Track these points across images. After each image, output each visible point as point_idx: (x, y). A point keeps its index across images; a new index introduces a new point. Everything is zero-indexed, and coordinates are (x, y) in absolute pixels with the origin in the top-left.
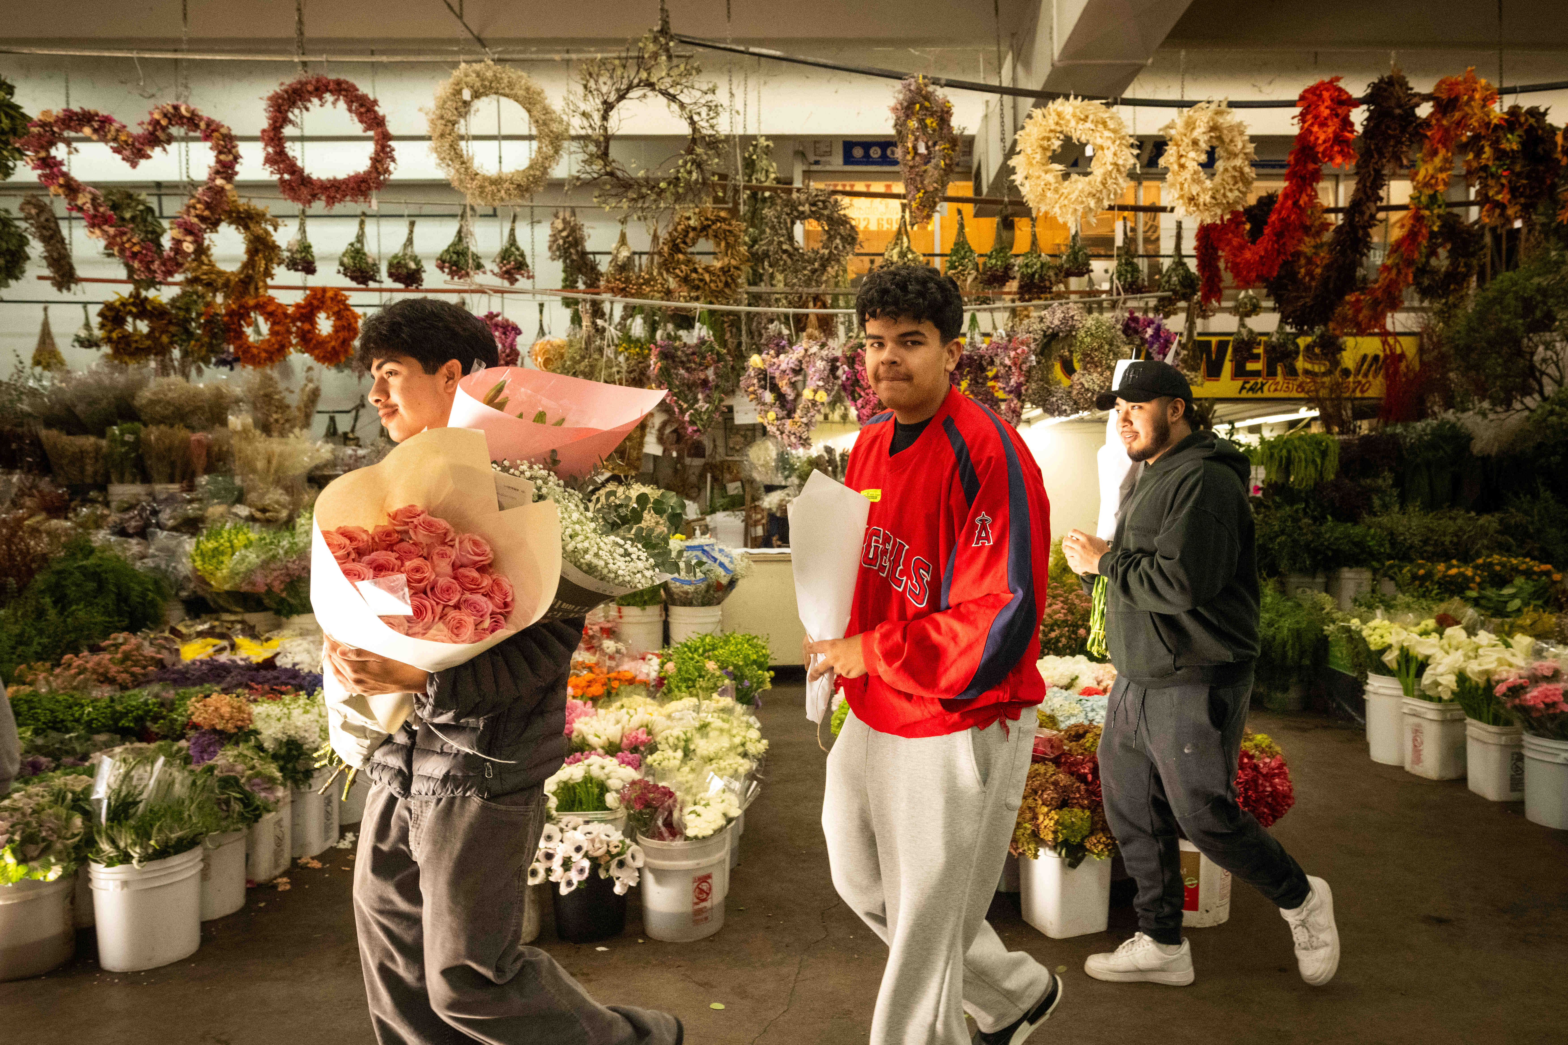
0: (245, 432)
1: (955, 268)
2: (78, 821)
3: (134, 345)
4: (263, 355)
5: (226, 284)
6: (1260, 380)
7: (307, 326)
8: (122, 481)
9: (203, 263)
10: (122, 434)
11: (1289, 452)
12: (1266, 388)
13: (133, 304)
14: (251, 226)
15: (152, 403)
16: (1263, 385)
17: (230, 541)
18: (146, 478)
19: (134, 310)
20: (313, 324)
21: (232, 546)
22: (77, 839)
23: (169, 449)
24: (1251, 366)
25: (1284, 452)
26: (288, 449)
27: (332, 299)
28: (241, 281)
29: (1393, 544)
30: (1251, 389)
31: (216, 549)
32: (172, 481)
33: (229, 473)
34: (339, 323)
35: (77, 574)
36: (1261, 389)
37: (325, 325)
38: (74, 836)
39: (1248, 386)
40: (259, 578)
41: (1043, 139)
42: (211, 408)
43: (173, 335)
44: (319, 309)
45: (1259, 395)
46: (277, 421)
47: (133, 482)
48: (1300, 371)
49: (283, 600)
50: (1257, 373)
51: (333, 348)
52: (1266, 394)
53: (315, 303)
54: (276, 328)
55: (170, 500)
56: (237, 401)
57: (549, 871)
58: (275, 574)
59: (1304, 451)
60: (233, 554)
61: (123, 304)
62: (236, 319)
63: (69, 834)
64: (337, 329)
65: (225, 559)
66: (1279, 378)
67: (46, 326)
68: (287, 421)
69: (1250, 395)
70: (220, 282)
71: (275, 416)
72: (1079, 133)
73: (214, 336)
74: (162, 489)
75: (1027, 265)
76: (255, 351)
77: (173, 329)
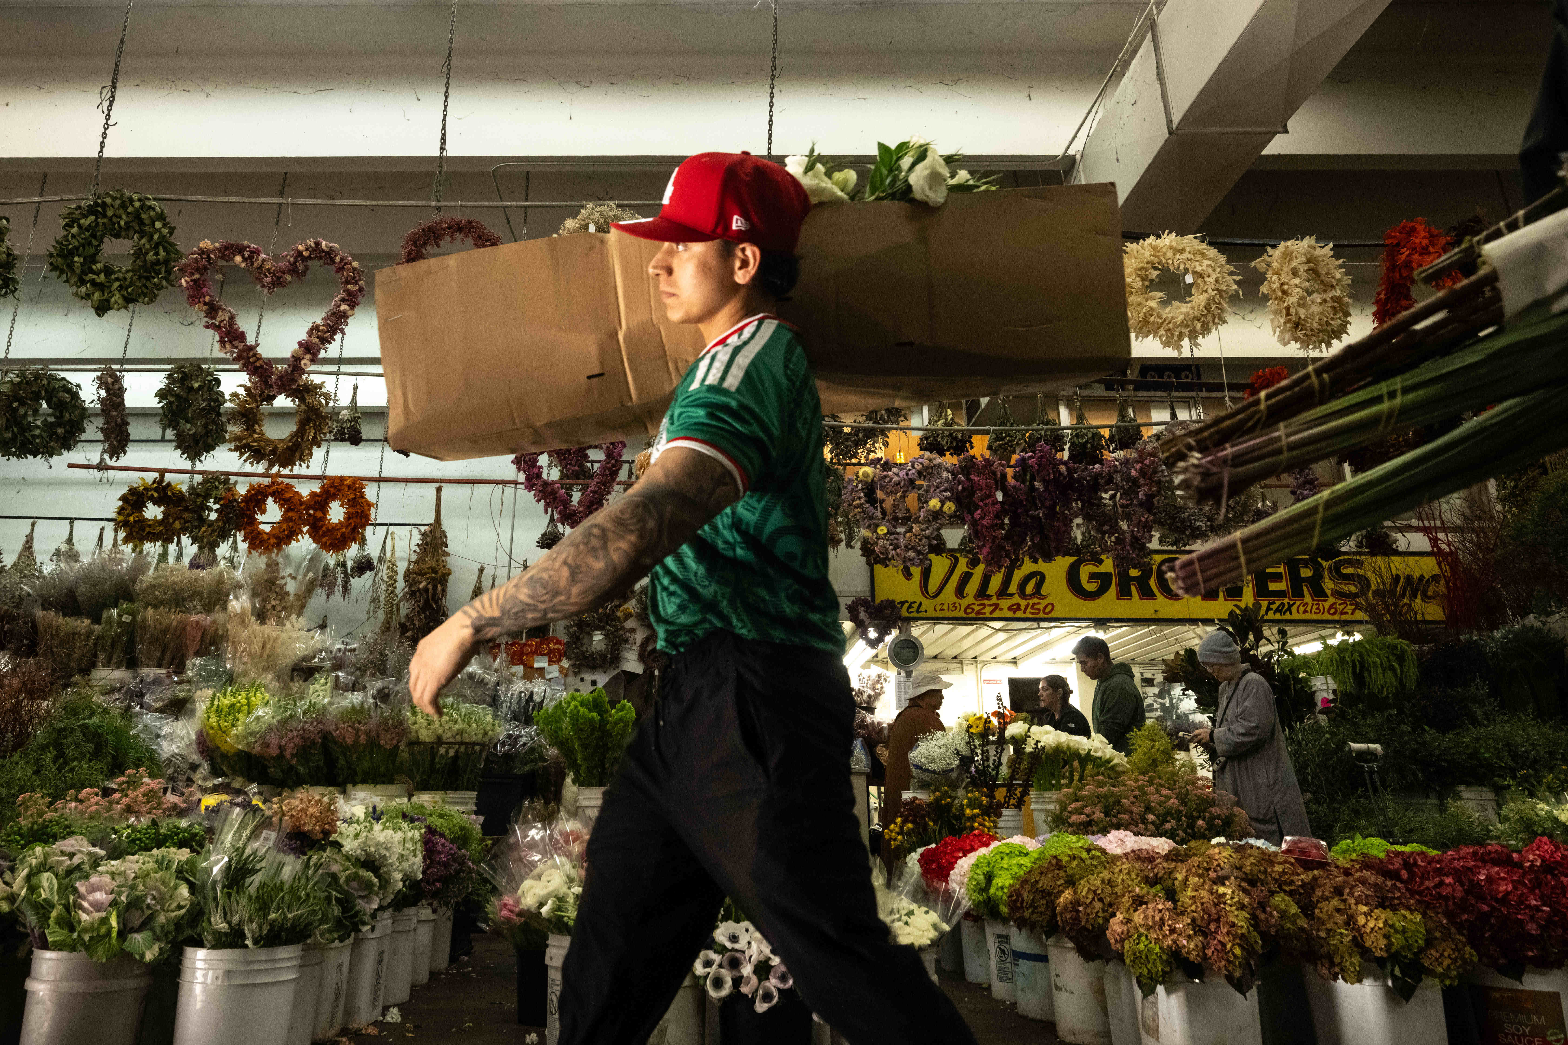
0: (242, 618)
1: (1002, 439)
2: (184, 891)
3: (147, 529)
4: (273, 541)
5: (274, 451)
6: (1286, 601)
7: (319, 514)
8: (107, 664)
9: (255, 432)
10: (120, 615)
11: (1361, 655)
12: (1294, 609)
13: (156, 489)
14: (307, 398)
15: (152, 587)
16: (1290, 606)
17: (247, 698)
18: (132, 664)
19: (156, 495)
20: (325, 512)
21: (248, 704)
22: (183, 911)
23: (165, 631)
24: (1273, 586)
25: (1356, 656)
26: (283, 636)
27: (349, 487)
28: (288, 448)
29: (1514, 756)
30: (1278, 610)
31: (233, 706)
32: (159, 666)
33: (219, 657)
34: (352, 510)
35: (79, 734)
36: (1289, 610)
37: (336, 513)
38: (180, 907)
39: (1274, 607)
40: (273, 739)
41: (1141, 269)
42: (210, 593)
43: (186, 522)
44: (334, 497)
45: (1287, 616)
46: (274, 607)
47: (118, 666)
48: (1329, 592)
49: (292, 768)
50: (1281, 594)
51: (343, 534)
52: (1295, 616)
53: (332, 490)
54: (290, 514)
55: (157, 682)
56: (239, 586)
57: (737, 981)
58: (290, 735)
59: (1378, 656)
60: (249, 713)
61: (146, 489)
62: (251, 506)
63: (174, 906)
64: (349, 517)
65: (241, 717)
66: (1308, 598)
67: (29, 540)
68: (284, 608)
69: (1278, 616)
70: (268, 449)
71: (273, 603)
72: (1176, 262)
73: (228, 521)
74: (150, 673)
75: (1077, 436)
76: (266, 537)
77: (187, 515)
